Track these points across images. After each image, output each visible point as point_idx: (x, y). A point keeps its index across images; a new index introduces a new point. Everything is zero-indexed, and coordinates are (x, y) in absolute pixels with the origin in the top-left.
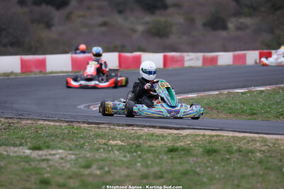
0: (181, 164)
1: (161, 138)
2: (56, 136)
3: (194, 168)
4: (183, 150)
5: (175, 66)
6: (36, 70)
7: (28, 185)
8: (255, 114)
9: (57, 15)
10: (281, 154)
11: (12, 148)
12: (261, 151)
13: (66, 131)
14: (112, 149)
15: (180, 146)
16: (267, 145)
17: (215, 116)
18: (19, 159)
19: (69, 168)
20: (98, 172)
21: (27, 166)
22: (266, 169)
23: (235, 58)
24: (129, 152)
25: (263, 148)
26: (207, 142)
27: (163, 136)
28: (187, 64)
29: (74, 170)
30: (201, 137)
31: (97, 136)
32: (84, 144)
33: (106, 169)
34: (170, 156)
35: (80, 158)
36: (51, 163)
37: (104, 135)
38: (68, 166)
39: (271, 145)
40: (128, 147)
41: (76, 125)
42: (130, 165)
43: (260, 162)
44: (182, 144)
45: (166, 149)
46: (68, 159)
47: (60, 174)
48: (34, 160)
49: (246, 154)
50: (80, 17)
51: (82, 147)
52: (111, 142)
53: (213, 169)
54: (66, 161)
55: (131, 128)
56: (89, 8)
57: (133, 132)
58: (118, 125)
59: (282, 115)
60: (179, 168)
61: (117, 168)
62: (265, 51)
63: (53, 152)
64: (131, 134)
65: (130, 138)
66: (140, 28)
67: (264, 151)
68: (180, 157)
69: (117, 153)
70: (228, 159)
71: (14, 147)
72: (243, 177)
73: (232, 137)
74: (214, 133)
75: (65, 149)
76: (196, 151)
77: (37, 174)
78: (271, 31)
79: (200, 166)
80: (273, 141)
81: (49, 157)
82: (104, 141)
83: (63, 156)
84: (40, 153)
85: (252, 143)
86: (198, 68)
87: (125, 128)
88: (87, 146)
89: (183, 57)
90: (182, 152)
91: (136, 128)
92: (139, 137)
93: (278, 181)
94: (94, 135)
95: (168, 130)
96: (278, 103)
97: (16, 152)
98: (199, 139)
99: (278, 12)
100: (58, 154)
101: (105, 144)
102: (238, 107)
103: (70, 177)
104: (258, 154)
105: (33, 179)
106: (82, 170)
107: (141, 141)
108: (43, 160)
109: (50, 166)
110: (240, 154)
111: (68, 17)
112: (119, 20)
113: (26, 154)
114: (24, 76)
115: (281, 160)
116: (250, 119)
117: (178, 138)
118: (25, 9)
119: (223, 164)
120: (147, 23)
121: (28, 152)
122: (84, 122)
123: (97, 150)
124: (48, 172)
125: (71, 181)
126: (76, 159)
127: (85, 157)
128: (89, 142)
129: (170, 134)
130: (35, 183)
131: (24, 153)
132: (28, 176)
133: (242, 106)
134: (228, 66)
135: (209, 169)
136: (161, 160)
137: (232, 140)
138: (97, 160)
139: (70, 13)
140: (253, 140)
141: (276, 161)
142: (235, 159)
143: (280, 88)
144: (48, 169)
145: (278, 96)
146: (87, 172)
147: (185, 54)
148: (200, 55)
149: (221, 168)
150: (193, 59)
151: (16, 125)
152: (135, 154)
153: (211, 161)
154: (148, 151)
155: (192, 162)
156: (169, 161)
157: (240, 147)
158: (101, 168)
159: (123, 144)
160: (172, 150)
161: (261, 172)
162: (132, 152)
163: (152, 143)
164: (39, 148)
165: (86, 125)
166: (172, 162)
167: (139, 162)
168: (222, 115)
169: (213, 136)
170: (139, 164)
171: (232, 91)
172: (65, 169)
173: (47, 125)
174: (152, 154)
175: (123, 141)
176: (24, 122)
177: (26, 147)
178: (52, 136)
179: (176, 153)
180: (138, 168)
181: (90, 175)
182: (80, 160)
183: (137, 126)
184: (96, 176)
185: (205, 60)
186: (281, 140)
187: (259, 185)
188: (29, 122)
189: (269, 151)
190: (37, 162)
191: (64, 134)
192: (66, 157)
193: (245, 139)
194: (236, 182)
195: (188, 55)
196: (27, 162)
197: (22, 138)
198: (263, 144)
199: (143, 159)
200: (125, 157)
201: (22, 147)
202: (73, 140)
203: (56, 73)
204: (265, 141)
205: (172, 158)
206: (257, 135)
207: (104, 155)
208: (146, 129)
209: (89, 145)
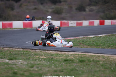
0: (70, 66)
1: (61, 56)
2: (18, 54)
3: (75, 68)
4: (70, 60)
5: (65, 26)
6: (8, 28)
7: (8, 74)
8: (98, 46)
9: (16, 5)
10: (110, 62)
11: (1, 59)
12: (102, 61)
13: (22, 52)
14: (41, 60)
15: (69, 59)
16: (104, 59)
17: (82, 46)
18: (4, 64)
19: (24, 68)
20: (36, 69)
21: (7, 66)
22: (105, 68)
23: (90, 23)
24: (48, 61)
25: (103, 60)
26: (80, 57)
27: (62, 55)
28: (70, 25)
29: (27, 68)
30: (77, 55)
31: (35, 54)
32: (29, 58)
33: (40, 68)
34: (65, 63)
35: (29, 63)
36: (17, 65)
37: (38, 54)
38: (24, 67)
39: (106, 59)
40: (48, 59)
41: (26, 50)
42: (49, 66)
43: (102, 66)
44: (70, 58)
45: (64, 60)
46: (24, 64)
47: (21, 70)
48: (10, 64)
49: (96, 62)
50: (25, 6)
51: (29, 59)
52: (41, 57)
53: (83, 68)
54: (23, 65)
55: (48, 51)
56: (29, 2)
57: (50, 53)
58: (43, 50)
59: (109, 46)
60: (69, 68)
61: (44, 68)
62: (102, 20)
63: (18, 61)
64: (49, 54)
65: (49, 55)
66: (50, 10)
67: (103, 61)
68: (69, 63)
69: (44, 61)
70: (89, 64)
71: (2, 59)
72: (96, 71)
73: (90, 55)
74: (82, 54)
75: (22, 60)
76: (76, 61)
77: (12, 70)
78: (104, 12)
79: (78, 67)
80: (107, 57)
81: (16, 63)
82: (38, 57)
83: (22, 62)
84: (13, 61)
85: (98, 58)
86: (75, 27)
87: (46, 51)
88: (31, 59)
89: (68, 22)
90: (70, 61)
91: (50, 51)
92: (52, 55)
93: (110, 73)
94: (34, 54)
95: (64, 52)
96: (108, 42)
97: (2, 61)
98: (77, 56)
99: (107, 4)
100: (20, 62)
101: (38, 58)
102: (91, 43)
103: (25, 71)
104: (101, 62)
105: (10, 72)
106: (30, 68)
107: (53, 57)
108: (14, 64)
109: (17, 67)
110: (94, 62)
111: (20, 6)
112: (41, 7)
113: (7, 62)
114: (4, 30)
115: (110, 65)
116: (96, 48)
117: (68, 55)
118: (3, 3)
119: (87, 66)
120: (53, 8)
121: (7, 61)
122: (29, 49)
123: (36, 60)
124: (16, 69)
125: (26, 73)
126: (27, 64)
127: (31, 63)
128: (32, 57)
129: (65, 54)
130: (11, 74)
131: (6, 61)
132: (8, 71)
133: (93, 43)
134: (87, 26)
135: (82, 68)
136: (62, 64)
137: (90, 56)
138: (36, 65)
139: (21, 4)
140: (99, 57)
141: (108, 65)
142: (92, 64)
143: (108, 35)
144: (16, 68)
145: (107, 39)
146: (32, 69)
147: (69, 21)
148: (75, 22)
149: (87, 68)
150: (72, 23)
151: (2, 50)
152: (51, 62)
153: (82, 65)
154: (56, 61)
155: (74, 65)
156: (65, 65)
157: (93, 59)
158: (38, 68)
159: (46, 58)
160: (66, 60)
161: (103, 70)
162: (50, 61)
163: (58, 58)
164: (12, 59)
165: (30, 50)
166: (66, 65)
167: (53, 65)
168: (85, 46)
169: (82, 55)
170: (53, 66)
171: (89, 36)
172: (23, 68)
173: (14, 50)
174: (58, 62)
175: (45, 57)
176: (5, 49)
177: (6, 59)
178: (17, 54)
179: (68, 62)
180: (53, 68)
181: (33, 70)
182: (29, 64)
183: (51, 50)
184: (36, 71)
185: (77, 24)
186: (110, 57)
187: (102, 75)
188: (7, 48)
189: (105, 61)
190: (11, 65)
191: (21, 54)
192: (23, 63)
193: (95, 56)
194: (93, 74)
195: (70, 22)
196: (7, 65)
197: (5, 55)
198: (103, 58)
199: (55, 64)
200: (47, 63)
201: (5, 59)
202: (25, 56)
203: (17, 28)
204: (104, 57)
205: (66, 64)
206: (100, 55)
207: (39, 62)
208: (55, 52)
209: (32, 58)
